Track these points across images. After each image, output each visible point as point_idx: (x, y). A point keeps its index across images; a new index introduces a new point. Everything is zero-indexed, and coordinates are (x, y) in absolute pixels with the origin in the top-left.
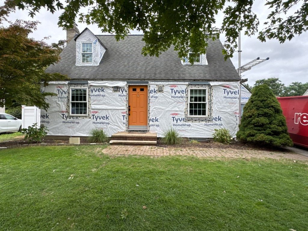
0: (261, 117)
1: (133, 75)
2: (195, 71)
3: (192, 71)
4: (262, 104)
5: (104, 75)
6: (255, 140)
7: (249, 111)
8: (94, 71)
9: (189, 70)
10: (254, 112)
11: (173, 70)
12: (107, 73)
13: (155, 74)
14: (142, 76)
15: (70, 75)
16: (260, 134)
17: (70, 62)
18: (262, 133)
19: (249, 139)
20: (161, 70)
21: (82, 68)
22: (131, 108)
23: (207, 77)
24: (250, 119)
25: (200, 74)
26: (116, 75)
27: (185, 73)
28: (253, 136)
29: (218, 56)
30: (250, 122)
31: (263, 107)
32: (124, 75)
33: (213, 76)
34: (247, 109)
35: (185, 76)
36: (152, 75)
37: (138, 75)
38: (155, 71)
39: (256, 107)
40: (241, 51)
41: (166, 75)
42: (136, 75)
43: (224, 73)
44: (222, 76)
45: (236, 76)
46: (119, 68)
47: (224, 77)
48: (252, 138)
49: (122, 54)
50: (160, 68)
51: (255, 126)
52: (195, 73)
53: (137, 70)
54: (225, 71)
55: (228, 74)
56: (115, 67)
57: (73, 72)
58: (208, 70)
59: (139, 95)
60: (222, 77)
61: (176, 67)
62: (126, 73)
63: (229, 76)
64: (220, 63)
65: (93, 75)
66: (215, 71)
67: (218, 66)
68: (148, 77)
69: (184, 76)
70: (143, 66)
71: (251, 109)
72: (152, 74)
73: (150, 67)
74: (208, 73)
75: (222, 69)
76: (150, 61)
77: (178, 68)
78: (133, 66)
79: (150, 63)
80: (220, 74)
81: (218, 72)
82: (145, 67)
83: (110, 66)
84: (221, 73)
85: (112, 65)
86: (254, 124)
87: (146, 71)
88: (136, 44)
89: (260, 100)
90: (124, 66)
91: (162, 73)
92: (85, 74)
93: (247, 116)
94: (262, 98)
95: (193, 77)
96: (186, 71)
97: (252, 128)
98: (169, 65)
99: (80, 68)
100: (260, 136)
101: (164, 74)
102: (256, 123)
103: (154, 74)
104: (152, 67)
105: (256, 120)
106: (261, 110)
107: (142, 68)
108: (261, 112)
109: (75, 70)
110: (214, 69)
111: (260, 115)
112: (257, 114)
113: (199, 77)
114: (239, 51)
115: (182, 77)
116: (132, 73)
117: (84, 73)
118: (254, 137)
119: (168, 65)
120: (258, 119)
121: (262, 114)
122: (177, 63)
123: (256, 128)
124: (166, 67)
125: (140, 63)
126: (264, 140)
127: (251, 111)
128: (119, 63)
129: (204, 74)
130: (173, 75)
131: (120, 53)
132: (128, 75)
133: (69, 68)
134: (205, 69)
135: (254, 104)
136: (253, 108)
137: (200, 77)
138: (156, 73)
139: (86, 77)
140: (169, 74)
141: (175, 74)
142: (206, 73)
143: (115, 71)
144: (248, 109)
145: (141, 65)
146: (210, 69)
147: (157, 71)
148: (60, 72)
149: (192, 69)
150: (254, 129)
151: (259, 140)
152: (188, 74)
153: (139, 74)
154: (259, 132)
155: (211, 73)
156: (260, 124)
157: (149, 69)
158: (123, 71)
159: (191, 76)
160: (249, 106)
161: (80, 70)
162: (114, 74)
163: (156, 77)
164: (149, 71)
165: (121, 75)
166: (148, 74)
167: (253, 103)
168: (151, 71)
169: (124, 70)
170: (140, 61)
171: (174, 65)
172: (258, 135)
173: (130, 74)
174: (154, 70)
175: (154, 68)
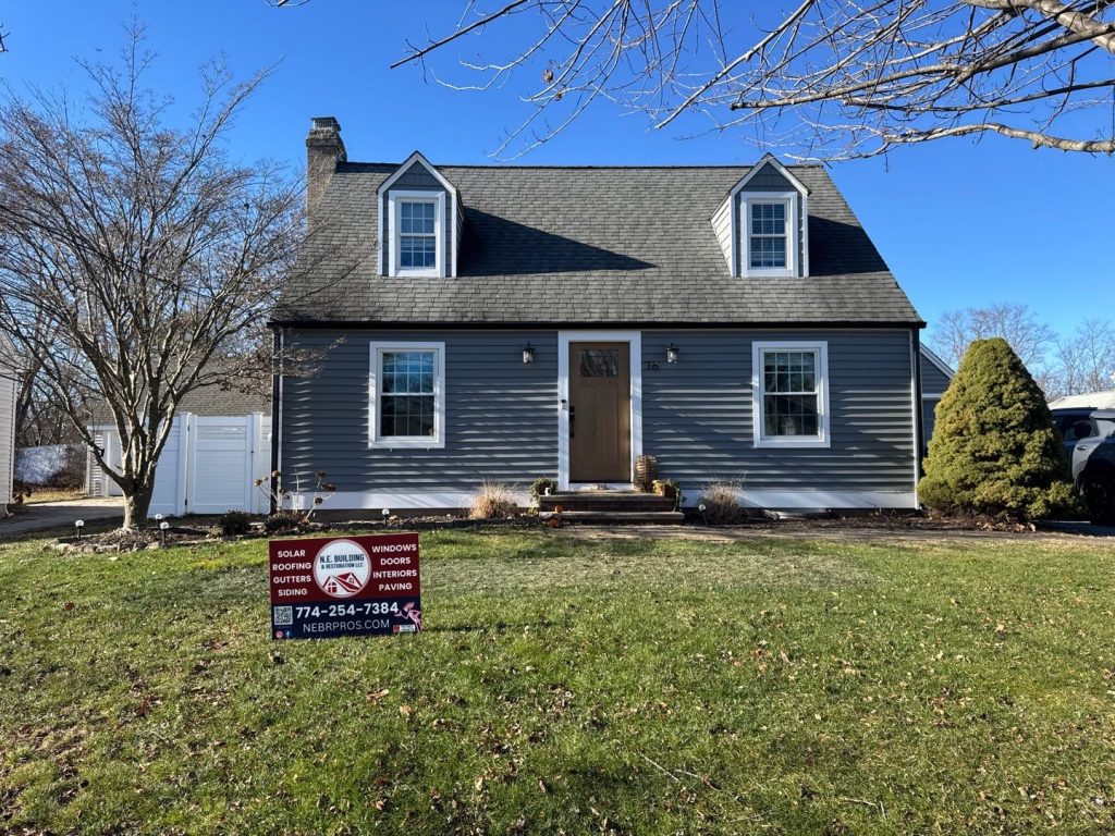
2: (775, 296)
3: (766, 296)
11: (704, 291)
13: (651, 306)
14: (610, 311)
17: (354, 263)
20: (665, 292)
23: (817, 314)
25: (794, 305)
27: (744, 301)
30: (962, 447)
32: (551, 311)
34: (948, 410)
35: (746, 310)
37: (598, 311)
38: (646, 296)
41: (686, 310)
43: (867, 300)
45: (904, 310)
46: (530, 288)
47: (868, 315)
50: (660, 288)
52: (776, 300)
53: (588, 292)
61: (711, 282)
62: (557, 301)
68: (631, 315)
69: (741, 310)
70: (605, 279)
72: (640, 306)
74: (817, 301)
84: (857, 300)
86: (972, 454)
87: (620, 296)
88: (560, 201)
92: (422, 305)
93: (951, 431)
96: (746, 296)
98: (688, 274)
101: (679, 306)
102: (979, 451)
103: (646, 306)
107: (604, 288)
115: (736, 315)
116: (576, 301)
119: (683, 274)
122: (710, 269)
124: (679, 282)
129: (806, 305)
132: (564, 311)
135: (969, 395)
136: (965, 407)
138: (652, 301)
140: (695, 306)
141: (715, 306)
142: (810, 301)
143: (517, 297)
147: (654, 296)
149: (763, 287)
150: (976, 469)
151: (991, 498)
152: (755, 305)
155: (828, 301)
156: (991, 451)
158: (544, 297)
162: (517, 306)
163: (656, 315)
165: (543, 311)
166: (627, 306)
168: (634, 296)
173: (570, 306)
174: (643, 292)
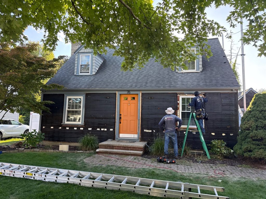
0: (260, 129)
1: (124, 85)
2: (188, 79)
3: (185, 79)
4: (261, 115)
5: (98, 85)
6: (253, 157)
7: (246, 123)
8: (90, 81)
9: (182, 78)
10: (252, 124)
11: (165, 78)
12: (101, 82)
14: (133, 85)
15: (68, 85)
16: (259, 149)
17: (70, 73)
18: (262, 148)
19: (246, 155)
20: (153, 79)
21: (80, 79)
22: (122, 116)
24: (247, 131)
25: (194, 82)
26: (109, 85)
27: (177, 81)
28: (250, 151)
29: (217, 62)
30: (248, 135)
31: (263, 118)
32: (116, 85)
33: (207, 83)
34: (244, 120)
35: (177, 84)
36: (143, 85)
37: (130, 85)
38: (146, 80)
39: (254, 118)
40: (244, 55)
41: (157, 84)
42: (128, 85)
44: (218, 83)
45: (234, 83)
46: (114, 78)
48: (249, 153)
49: (118, 64)
50: (152, 77)
51: (254, 140)
52: (188, 81)
53: (129, 79)
54: (222, 78)
55: (225, 81)
56: (110, 77)
57: (71, 83)
58: (203, 77)
59: (130, 104)
60: (217, 85)
61: (168, 75)
62: (119, 82)
63: (226, 83)
64: (217, 70)
65: (88, 85)
66: (210, 79)
67: (215, 73)
69: (175, 84)
70: (136, 75)
71: (248, 121)
72: (143, 83)
73: (143, 76)
75: (219, 75)
76: (144, 70)
77: (170, 77)
78: (127, 75)
79: (143, 72)
80: (216, 82)
81: (214, 79)
82: (137, 76)
83: (105, 76)
84: (217, 80)
85: (107, 75)
86: (252, 138)
87: (138, 80)
89: (258, 110)
90: (118, 75)
91: (153, 81)
93: (244, 128)
94: (261, 108)
95: (185, 85)
96: (178, 79)
97: (249, 142)
98: (162, 73)
99: (78, 79)
100: (258, 152)
101: (155, 83)
102: (254, 137)
103: (145, 83)
104: (145, 76)
105: (255, 133)
106: (260, 122)
107: (135, 78)
108: (259, 124)
109: (74, 80)
110: (210, 76)
111: (259, 127)
112: (255, 126)
113: (191, 85)
114: (242, 55)
116: (125, 82)
117: (81, 83)
118: (252, 153)
120: (256, 132)
121: (260, 126)
122: (170, 71)
123: (254, 142)
124: (158, 76)
125: (133, 73)
126: (263, 157)
127: (249, 122)
128: (114, 73)
129: (198, 82)
130: (164, 84)
131: (116, 63)
132: (120, 85)
133: (68, 79)
134: (200, 76)
135: (252, 115)
136: (250, 119)
137: (193, 85)
138: (148, 82)
139: (82, 87)
140: (161, 83)
141: (167, 83)
142: (200, 80)
143: (109, 81)
144: (246, 120)
145: (135, 74)
146: (206, 76)
147: (149, 80)
148: (60, 82)
149: (186, 76)
150: (252, 144)
151: (258, 156)
152: (180, 82)
153: (131, 83)
154: (258, 147)
155: (206, 80)
156: (259, 137)
157: (141, 78)
158: (116, 81)
159: (183, 84)
160: (246, 117)
161: (78, 80)
162: (107, 84)
164: (140, 80)
165: (114, 85)
166: (139, 83)
167: (251, 113)
168: (143, 80)
169: (118, 79)
170: (134, 70)
171: (168, 73)
172: (256, 150)
173: (122, 83)
175: (147, 77)
